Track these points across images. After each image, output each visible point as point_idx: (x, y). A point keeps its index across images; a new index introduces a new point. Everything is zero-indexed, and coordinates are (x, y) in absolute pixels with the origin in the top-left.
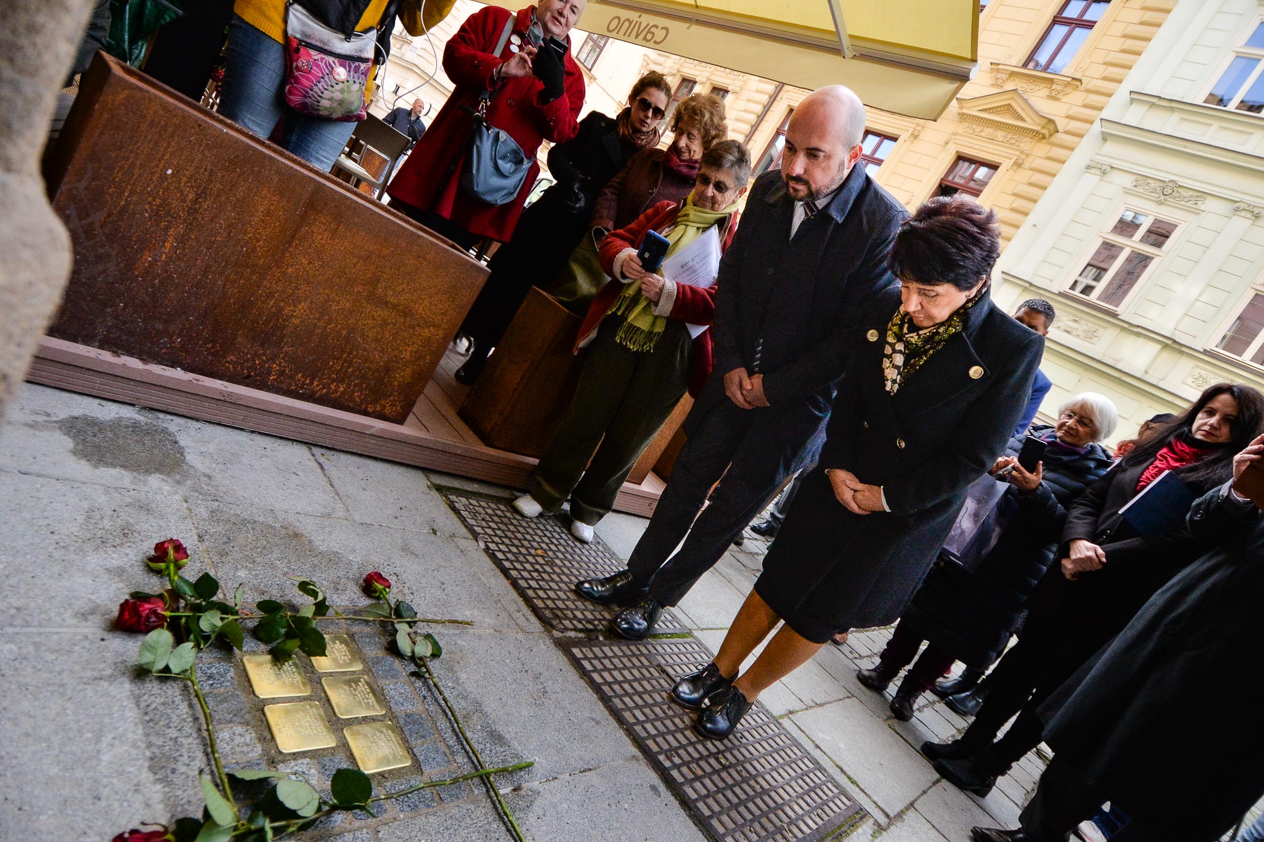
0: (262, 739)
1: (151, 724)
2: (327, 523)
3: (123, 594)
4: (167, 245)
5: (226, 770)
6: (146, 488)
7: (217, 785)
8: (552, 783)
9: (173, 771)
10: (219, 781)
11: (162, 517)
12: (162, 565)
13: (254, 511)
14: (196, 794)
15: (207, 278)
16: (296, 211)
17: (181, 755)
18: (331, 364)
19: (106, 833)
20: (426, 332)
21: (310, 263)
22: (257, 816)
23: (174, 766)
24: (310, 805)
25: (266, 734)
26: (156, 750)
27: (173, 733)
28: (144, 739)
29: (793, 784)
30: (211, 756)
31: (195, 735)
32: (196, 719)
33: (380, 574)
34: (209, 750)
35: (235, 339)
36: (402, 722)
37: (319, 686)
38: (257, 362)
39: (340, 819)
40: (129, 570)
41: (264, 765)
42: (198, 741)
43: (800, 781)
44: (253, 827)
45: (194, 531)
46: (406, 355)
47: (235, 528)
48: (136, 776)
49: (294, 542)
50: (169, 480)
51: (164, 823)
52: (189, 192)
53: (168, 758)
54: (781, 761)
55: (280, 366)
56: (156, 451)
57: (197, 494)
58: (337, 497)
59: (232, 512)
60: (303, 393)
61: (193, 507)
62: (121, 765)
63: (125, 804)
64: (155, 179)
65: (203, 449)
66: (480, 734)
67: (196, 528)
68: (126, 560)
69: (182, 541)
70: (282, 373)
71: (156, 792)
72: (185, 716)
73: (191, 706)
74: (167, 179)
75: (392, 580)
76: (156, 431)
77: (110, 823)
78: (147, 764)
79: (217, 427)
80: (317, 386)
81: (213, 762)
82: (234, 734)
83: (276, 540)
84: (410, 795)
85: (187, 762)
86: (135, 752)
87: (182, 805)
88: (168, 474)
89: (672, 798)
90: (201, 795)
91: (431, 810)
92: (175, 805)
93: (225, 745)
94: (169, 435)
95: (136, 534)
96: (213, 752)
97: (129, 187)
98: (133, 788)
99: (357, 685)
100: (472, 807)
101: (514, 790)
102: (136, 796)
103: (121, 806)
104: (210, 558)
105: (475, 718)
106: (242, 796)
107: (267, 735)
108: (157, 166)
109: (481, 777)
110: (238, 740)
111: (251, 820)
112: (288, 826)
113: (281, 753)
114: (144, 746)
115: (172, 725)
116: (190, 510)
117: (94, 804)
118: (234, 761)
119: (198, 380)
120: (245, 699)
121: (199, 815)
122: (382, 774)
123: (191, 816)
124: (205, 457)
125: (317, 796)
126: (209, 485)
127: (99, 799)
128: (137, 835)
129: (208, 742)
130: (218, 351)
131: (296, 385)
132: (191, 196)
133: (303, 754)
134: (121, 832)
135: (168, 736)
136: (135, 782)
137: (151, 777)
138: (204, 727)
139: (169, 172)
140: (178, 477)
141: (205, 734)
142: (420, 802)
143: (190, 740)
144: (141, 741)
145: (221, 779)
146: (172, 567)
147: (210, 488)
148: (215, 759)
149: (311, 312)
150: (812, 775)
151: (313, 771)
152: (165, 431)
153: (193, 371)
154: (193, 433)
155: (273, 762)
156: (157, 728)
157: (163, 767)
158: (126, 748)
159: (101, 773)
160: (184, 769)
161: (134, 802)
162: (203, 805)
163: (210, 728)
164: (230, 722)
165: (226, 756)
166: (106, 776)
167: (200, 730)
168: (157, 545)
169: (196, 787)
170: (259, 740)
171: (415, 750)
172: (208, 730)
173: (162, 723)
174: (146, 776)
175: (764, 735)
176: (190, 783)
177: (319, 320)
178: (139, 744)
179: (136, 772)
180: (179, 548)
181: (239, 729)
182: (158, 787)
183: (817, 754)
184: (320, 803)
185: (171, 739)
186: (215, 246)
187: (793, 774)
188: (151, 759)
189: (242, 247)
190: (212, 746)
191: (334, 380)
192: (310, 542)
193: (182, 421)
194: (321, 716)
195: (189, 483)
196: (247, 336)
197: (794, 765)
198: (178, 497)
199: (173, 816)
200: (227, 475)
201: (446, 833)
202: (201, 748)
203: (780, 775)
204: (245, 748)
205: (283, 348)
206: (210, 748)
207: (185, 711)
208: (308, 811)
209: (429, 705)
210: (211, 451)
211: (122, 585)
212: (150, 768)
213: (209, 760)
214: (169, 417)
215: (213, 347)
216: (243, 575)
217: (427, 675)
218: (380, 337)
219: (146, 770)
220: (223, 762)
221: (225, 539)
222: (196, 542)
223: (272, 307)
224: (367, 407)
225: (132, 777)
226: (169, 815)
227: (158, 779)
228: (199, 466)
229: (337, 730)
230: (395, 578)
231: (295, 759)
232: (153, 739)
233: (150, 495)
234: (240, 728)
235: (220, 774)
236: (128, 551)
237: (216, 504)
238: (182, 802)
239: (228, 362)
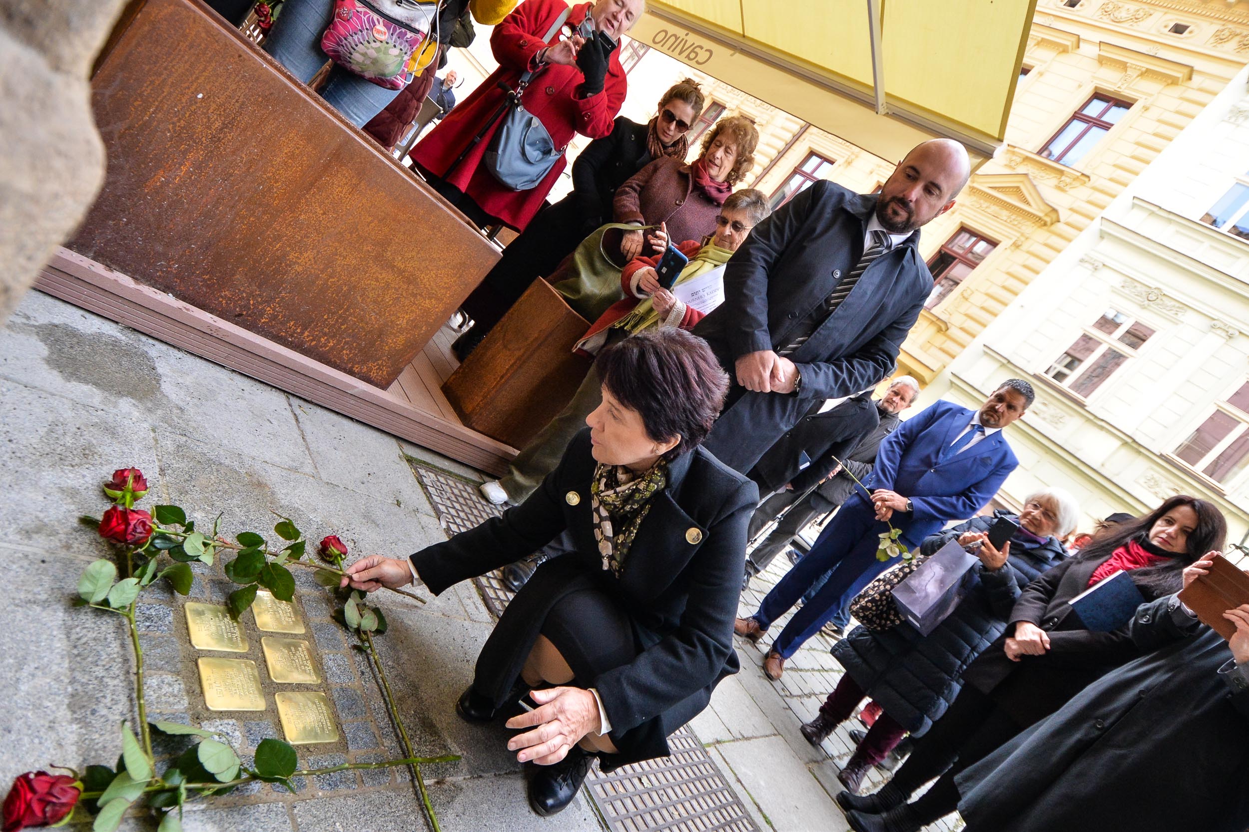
0: (190, 692)
1: (78, 659)
2: (292, 477)
3: (73, 516)
4: (184, 169)
5: (149, 720)
6: (115, 411)
7: (136, 734)
8: (476, 781)
9: (93, 712)
10: (139, 730)
11: (126, 443)
12: (119, 493)
13: (221, 452)
14: (113, 741)
15: (217, 208)
16: (320, 159)
17: (104, 697)
18: (325, 317)
19: (10, 770)
20: (427, 303)
21: (324, 213)
22: (173, 774)
23: (94, 707)
24: (231, 770)
25: (196, 687)
26: (79, 688)
27: (99, 672)
28: (69, 673)
29: (711, 815)
30: (136, 702)
31: (122, 678)
32: (126, 660)
33: (338, 539)
34: (135, 695)
35: (233, 275)
36: (336, 695)
37: (257, 644)
38: (252, 302)
39: (257, 787)
40: (84, 492)
41: (188, 720)
42: (125, 684)
43: (717, 813)
44: (167, 785)
45: (157, 463)
46: (402, 322)
47: (199, 466)
48: (53, 712)
49: (256, 492)
50: (140, 406)
51: (74, 767)
52: (217, 119)
53: (91, 697)
54: (702, 790)
55: (274, 310)
56: (132, 374)
57: (166, 426)
58: (307, 452)
59: (199, 450)
60: (291, 342)
61: (160, 438)
62: (39, 698)
63: (36, 741)
64: (184, 100)
65: (180, 380)
66: (412, 719)
67: (160, 460)
68: (82, 481)
69: (143, 472)
70: (274, 317)
71: (72, 732)
72: (115, 656)
73: (123, 646)
74: (196, 103)
75: (349, 546)
76: (135, 353)
77: (17, 759)
78: (66, 701)
79: (198, 360)
80: (308, 336)
81: (136, 709)
82: (163, 682)
83: (239, 486)
84: (332, 774)
85: (109, 705)
86: (57, 686)
87: (96, 750)
88: (140, 400)
89: (592, 814)
90: (118, 742)
91: (350, 792)
92: (89, 750)
93: (152, 693)
94: (148, 360)
95: (96, 457)
96: (139, 698)
97: (157, 103)
98: (47, 725)
99: (297, 650)
100: (393, 794)
101: (438, 783)
102: (50, 733)
103: (32, 741)
104: (168, 494)
105: (409, 702)
106: (160, 749)
107: (196, 689)
108: (189, 88)
109: (408, 765)
110: (166, 689)
111: (165, 777)
112: (203, 789)
113: (207, 709)
114: (67, 681)
115: (99, 663)
116: (156, 440)
117: (3, 736)
118: (158, 711)
119: (188, 310)
120: (180, 648)
121: (112, 764)
122: (307, 747)
123: (104, 763)
124: (181, 388)
125: (238, 762)
126: (179, 418)
127: (10, 732)
128: (43, 778)
129: (136, 686)
130: (214, 284)
131: (286, 332)
132: (218, 124)
133: (230, 714)
134: (26, 771)
135: (94, 675)
136: (51, 718)
137: (69, 715)
138: (135, 670)
139: (200, 96)
140: (150, 405)
141: (134, 678)
142: (341, 782)
143: (116, 682)
144: (65, 675)
145: (142, 727)
146: (128, 497)
147: (181, 421)
148: (140, 706)
149: (315, 262)
150: (729, 809)
151: (237, 733)
152: (144, 355)
153: (184, 299)
154: (173, 361)
155: (197, 718)
156: (84, 663)
157: (84, 706)
158: (48, 680)
159: (16, 702)
160: (104, 712)
161: (46, 739)
162: (119, 753)
163: (141, 671)
164: (161, 669)
165: (151, 703)
166: (21, 708)
167: (128, 672)
168: (117, 471)
169: (114, 733)
170: (188, 692)
171: (344, 726)
172: (137, 674)
173: (90, 659)
174: (63, 713)
175: (690, 761)
176: (109, 728)
177: (322, 272)
178: (62, 678)
179: (54, 708)
180: (138, 478)
181: (169, 678)
182: (75, 727)
183: (737, 787)
184: (240, 770)
185: (97, 678)
186: (232, 178)
187: (712, 805)
188: (73, 696)
189: (259, 185)
190: (139, 691)
191: (325, 334)
192: (273, 493)
193: (164, 347)
194: (254, 677)
195: (159, 412)
196: (246, 275)
197: (713, 796)
198: (146, 425)
199: (85, 760)
200: (199, 411)
201: (363, 819)
202: (127, 691)
203: (699, 804)
204: (172, 699)
205: (281, 292)
206: (136, 693)
207: (116, 650)
208: (226, 777)
209: (365, 682)
210: (187, 383)
211: (73, 507)
212: (69, 706)
213: (132, 706)
214: (151, 341)
215: (209, 279)
216: (199, 517)
217: (369, 651)
218: (380, 299)
219: (65, 707)
220: (147, 710)
221: (187, 477)
222: (157, 475)
223: (278, 250)
224: (353, 367)
225: (49, 712)
226: (81, 759)
227: (76, 719)
228: (173, 397)
229: (269, 694)
230: (352, 544)
231: (221, 719)
232: (78, 675)
233: (118, 419)
234: (170, 676)
235: (142, 722)
236: (86, 472)
237: (184, 439)
238: (96, 747)
239: (222, 297)
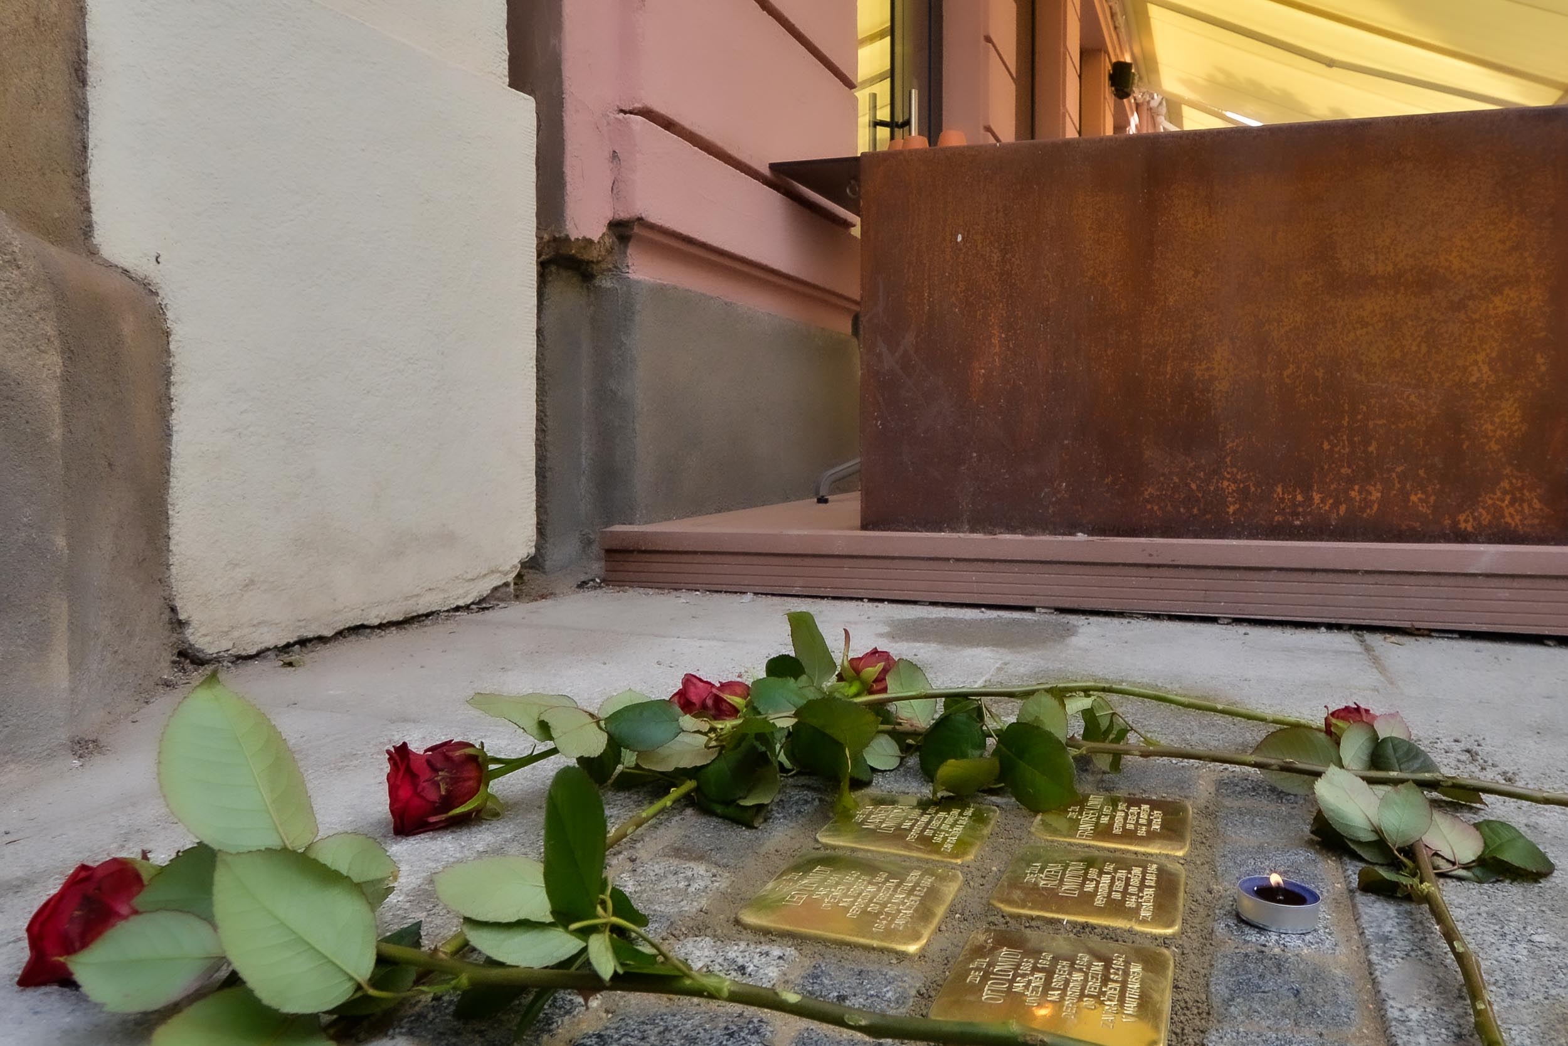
4: (995, 341)
15: (1061, 367)
18: (1326, 446)
20: (1500, 305)
21: (1197, 273)
35: (1140, 454)
38: (1194, 486)
46: (1481, 372)
52: (991, 252)
55: (1235, 482)
60: (1302, 526)
64: (948, 257)
70: (1244, 495)
74: (960, 250)
80: (1323, 501)
97: (926, 283)
108: (944, 239)
130: (1126, 486)
131: (1282, 512)
132: (996, 257)
139: (960, 238)
149: (1240, 359)
153: (1103, 532)
177: (1261, 367)
186: (1052, 313)
189: (1087, 296)
191: (1351, 481)
193: (1105, 619)
196: (1157, 443)
205: (1224, 443)
214: (1085, 616)
215: (1115, 481)
218: (1398, 355)
223: (1173, 375)
224: (1455, 523)
239: (1148, 501)
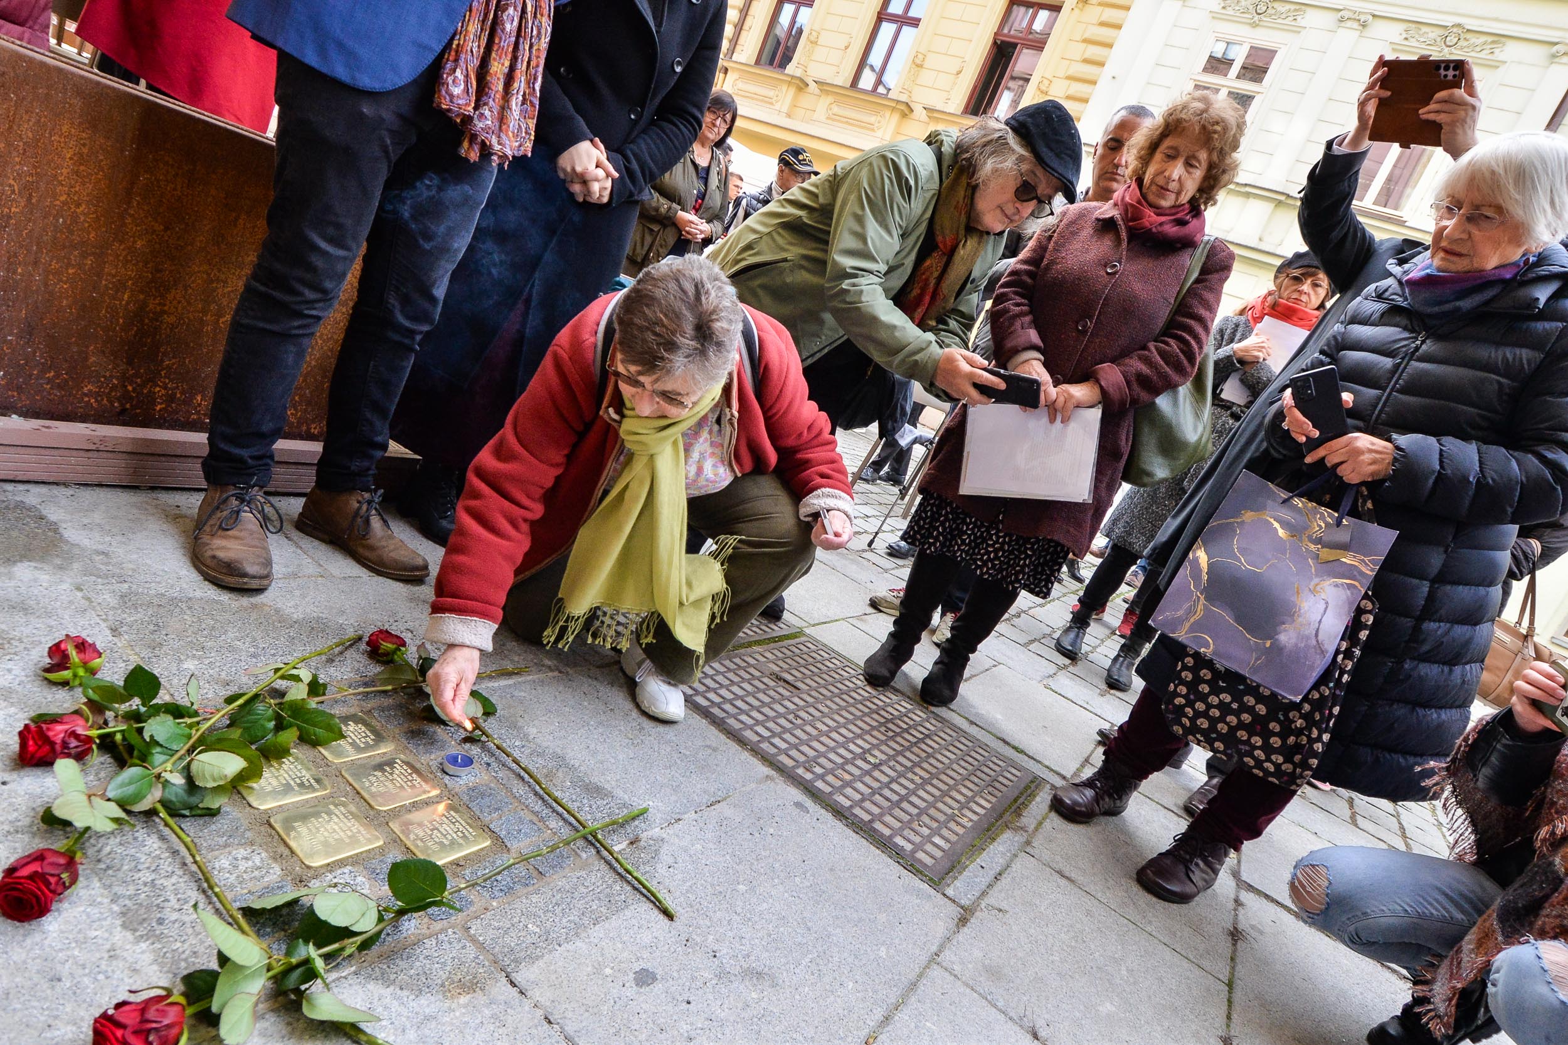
0: (277, 857)
1: (110, 872)
2: (294, 584)
3: (19, 720)
5: (238, 905)
6: (13, 583)
7: (230, 924)
8: (676, 825)
9: (160, 921)
10: (230, 920)
11: (49, 615)
12: (66, 674)
13: (184, 586)
14: (202, 942)
15: (15, 272)
16: (122, 151)
17: (167, 900)
19: (82, 1019)
22: (296, 947)
23: (159, 915)
24: (367, 915)
25: (282, 849)
26: (127, 902)
27: (147, 876)
28: (106, 892)
29: (955, 766)
30: (210, 892)
31: (180, 872)
32: (175, 853)
33: (387, 631)
34: (205, 885)
35: (86, 359)
36: (466, 798)
37: (340, 779)
38: (130, 388)
39: (412, 925)
40: (19, 689)
41: (289, 888)
42: (186, 878)
43: (962, 763)
44: (294, 961)
45: (103, 625)
47: (162, 610)
48: (107, 940)
49: (254, 616)
50: (46, 567)
51: (164, 983)
53: (148, 908)
54: (936, 746)
55: (165, 388)
56: (15, 534)
57: (94, 578)
58: (299, 551)
59: (153, 592)
61: (92, 595)
62: (80, 931)
63: (101, 977)
65: (86, 521)
66: (571, 790)
67: (104, 620)
68: (10, 677)
69: (84, 635)
70: (171, 399)
71: (143, 952)
72: (158, 852)
73: (163, 838)
75: (407, 637)
76: (7, 508)
77: (85, 1005)
78: (118, 922)
79: (97, 489)
81: (215, 899)
82: (236, 859)
83: (227, 616)
84: (499, 878)
85: (177, 907)
86: (96, 911)
87: (185, 960)
88: (42, 559)
89: (823, 811)
90: (209, 942)
91: (531, 888)
92: (176, 962)
93: (227, 875)
94: (29, 510)
95: (15, 643)
96: (211, 887)
98: (106, 956)
99: (393, 768)
100: (583, 873)
101: (632, 843)
102: (114, 963)
103: (96, 979)
104: (136, 654)
105: (560, 774)
106: (268, 930)
107: (284, 852)
109: (586, 838)
110: (243, 865)
111: (289, 953)
112: (342, 949)
113: (309, 867)
114: (106, 901)
115: (140, 867)
116: (88, 599)
117: (53, 988)
118: (246, 891)
119: (48, 427)
120: (240, 815)
121: (214, 965)
122: (456, 863)
123: (198, 967)
124: (91, 530)
125: (373, 904)
126: (107, 564)
127: (59, 980)
128: (126, 1008)
129: (201, 876)
130: (66, 381)
133: (341, 863)
134: (102, 1011)
135: (140, 882)
136: (108, 947)
137: (129, 935)
138: (189, 860)
140: (58, 561)
141: (194, 868)
142: (514, 883)
143: (174, 879)
144: (102, 895)
145: (231, 916)
146: (81, 672)
147: (111, 568)
148: (216, 895)
149: (189, 303)
150: (973, 754)
151: (360, 879)
152: (20, 506)
153: (37, 415)
154: (64, 502)
155: (301, 881)
156: (120, 875)
157: (144, 920)
158: (82, 909)
159: (50, 946)
160: (175, 916)
161: (113, 971)
162: (215, 952)
163: (198, 858)
164: (226, 846)
165: (232, 887)
166: (61, 950)
167: (185, 864)
168: (50, 648)
169: (200, 934)
170: (275, 859)
171: (491, 826)
172: (195, 862)
173: (126, 868)
174: (121, 937)
175: (912, 723)
176: (190, 931)
177: (204, 311)
178: (99, 899)
179: (106, 935)
180: (82, 646)
181: (242, 852)
182: (144, 945)
183: (973, 730)
184: (379, 911)
185: (145, 884)
186: (13, 221)
187: (953, 757)
188: (123, 914)
189: (56, 217)
190: (207, 880)
192: (277, 611)
193: (43, 489)
194: (352, 813)
195: (76, 566)
196: (103, 352)
197: (951, 748)
198: (65, 586)
199: (175, 975)
200: (130, 548)
201: (558, 910)
202: (194, 885)
203: (938, 760)
204: (256, 873)
205: (162, 361)
206: (205, 883)
207: (155, 846)
208: (367, 924)
209: (496, 772)
210: (98, 521)
211: (13, 710)
212: (124, 926)
213: (208, 897)
214: (21, 487)
215: (57, 376)
216: (192, 667)
217: (484, 738)
219: (119, 929)
220: (229, 896)
221: (151, 627)
222: (110, 638)
223: (128, 303)
224: (309, 429)
225: (100, 941)
226: (171, 976)
227: (142, 936)
228: (86, 542)
229: (380, 825)
230: (410, 635)
231: (331, 871)
232: (119, 890)
233: (23, 590)
234: (242, 850)
235: (228, 911)
236: (10, 665)
237: (126, 586)
238: (183, 956)
239: (86, 395)
